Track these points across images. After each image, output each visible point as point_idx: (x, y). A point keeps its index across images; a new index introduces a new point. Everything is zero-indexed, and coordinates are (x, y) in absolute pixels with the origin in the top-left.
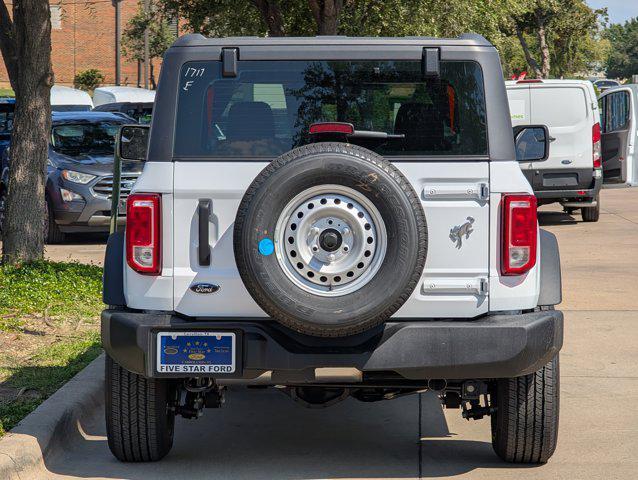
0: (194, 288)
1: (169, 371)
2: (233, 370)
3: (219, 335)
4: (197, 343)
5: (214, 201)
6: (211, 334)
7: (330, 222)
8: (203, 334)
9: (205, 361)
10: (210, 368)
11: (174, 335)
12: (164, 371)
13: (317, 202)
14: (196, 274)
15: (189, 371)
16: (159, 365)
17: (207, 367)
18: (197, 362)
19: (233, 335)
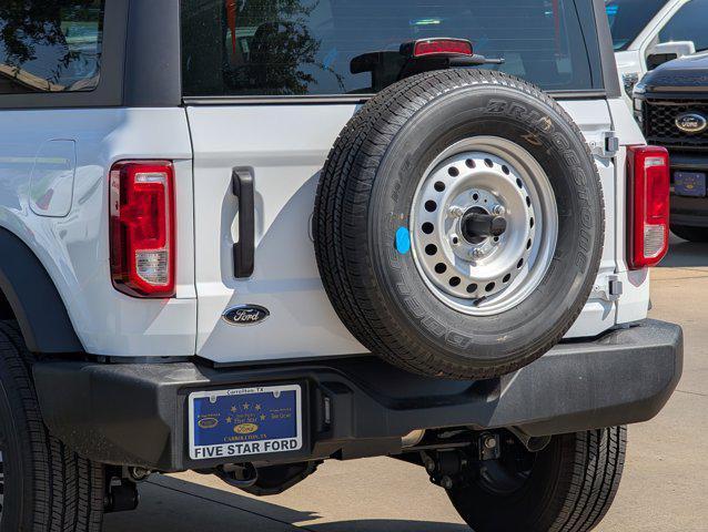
0: (231, 315)
1: (207, 456)
2: (299, 446)
3: (277, 390)
4: (246, 406)
5: (257, 171)
6: (266, 389)
7: (476, 197)
8: (255, 390)
9: (257, 436)
10: (266, 447)
11: (213, 395)
12: (200, 456)
13: (460, 164)
14: (231, 292)
15: (236, 453)
16: (192, 447)
17: (262, 443)
18: (247, 437)
19: (297, 388)
